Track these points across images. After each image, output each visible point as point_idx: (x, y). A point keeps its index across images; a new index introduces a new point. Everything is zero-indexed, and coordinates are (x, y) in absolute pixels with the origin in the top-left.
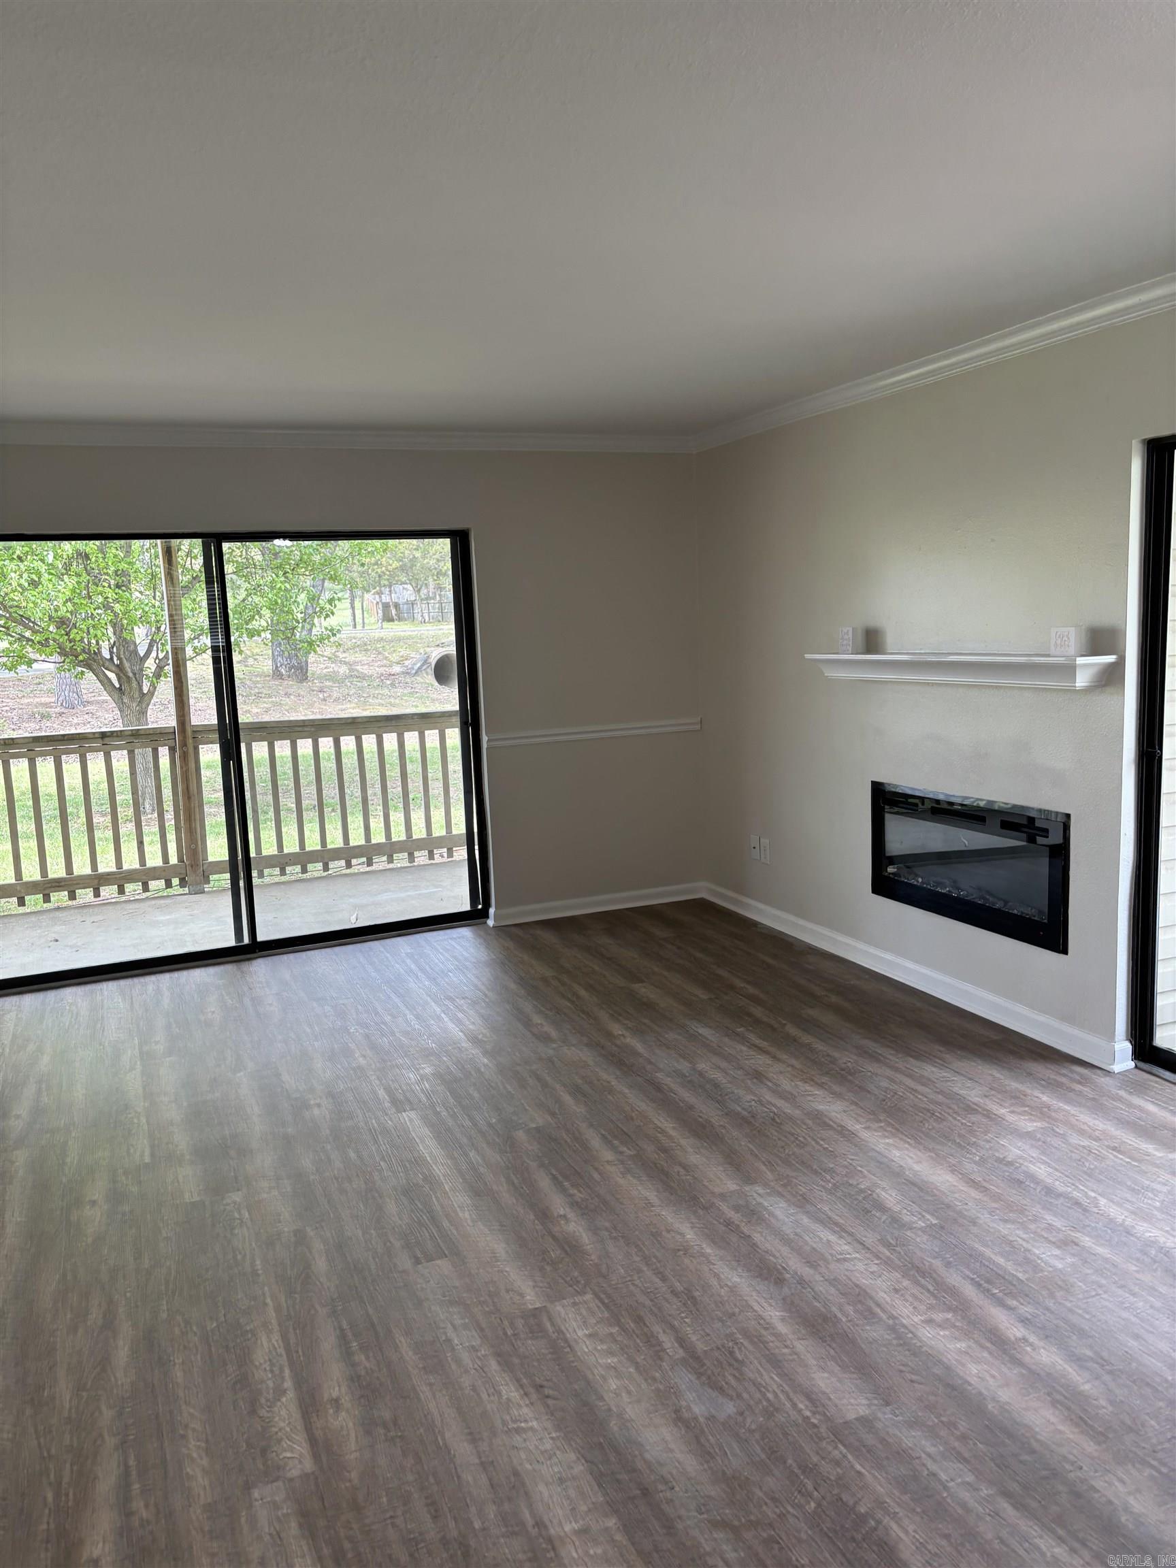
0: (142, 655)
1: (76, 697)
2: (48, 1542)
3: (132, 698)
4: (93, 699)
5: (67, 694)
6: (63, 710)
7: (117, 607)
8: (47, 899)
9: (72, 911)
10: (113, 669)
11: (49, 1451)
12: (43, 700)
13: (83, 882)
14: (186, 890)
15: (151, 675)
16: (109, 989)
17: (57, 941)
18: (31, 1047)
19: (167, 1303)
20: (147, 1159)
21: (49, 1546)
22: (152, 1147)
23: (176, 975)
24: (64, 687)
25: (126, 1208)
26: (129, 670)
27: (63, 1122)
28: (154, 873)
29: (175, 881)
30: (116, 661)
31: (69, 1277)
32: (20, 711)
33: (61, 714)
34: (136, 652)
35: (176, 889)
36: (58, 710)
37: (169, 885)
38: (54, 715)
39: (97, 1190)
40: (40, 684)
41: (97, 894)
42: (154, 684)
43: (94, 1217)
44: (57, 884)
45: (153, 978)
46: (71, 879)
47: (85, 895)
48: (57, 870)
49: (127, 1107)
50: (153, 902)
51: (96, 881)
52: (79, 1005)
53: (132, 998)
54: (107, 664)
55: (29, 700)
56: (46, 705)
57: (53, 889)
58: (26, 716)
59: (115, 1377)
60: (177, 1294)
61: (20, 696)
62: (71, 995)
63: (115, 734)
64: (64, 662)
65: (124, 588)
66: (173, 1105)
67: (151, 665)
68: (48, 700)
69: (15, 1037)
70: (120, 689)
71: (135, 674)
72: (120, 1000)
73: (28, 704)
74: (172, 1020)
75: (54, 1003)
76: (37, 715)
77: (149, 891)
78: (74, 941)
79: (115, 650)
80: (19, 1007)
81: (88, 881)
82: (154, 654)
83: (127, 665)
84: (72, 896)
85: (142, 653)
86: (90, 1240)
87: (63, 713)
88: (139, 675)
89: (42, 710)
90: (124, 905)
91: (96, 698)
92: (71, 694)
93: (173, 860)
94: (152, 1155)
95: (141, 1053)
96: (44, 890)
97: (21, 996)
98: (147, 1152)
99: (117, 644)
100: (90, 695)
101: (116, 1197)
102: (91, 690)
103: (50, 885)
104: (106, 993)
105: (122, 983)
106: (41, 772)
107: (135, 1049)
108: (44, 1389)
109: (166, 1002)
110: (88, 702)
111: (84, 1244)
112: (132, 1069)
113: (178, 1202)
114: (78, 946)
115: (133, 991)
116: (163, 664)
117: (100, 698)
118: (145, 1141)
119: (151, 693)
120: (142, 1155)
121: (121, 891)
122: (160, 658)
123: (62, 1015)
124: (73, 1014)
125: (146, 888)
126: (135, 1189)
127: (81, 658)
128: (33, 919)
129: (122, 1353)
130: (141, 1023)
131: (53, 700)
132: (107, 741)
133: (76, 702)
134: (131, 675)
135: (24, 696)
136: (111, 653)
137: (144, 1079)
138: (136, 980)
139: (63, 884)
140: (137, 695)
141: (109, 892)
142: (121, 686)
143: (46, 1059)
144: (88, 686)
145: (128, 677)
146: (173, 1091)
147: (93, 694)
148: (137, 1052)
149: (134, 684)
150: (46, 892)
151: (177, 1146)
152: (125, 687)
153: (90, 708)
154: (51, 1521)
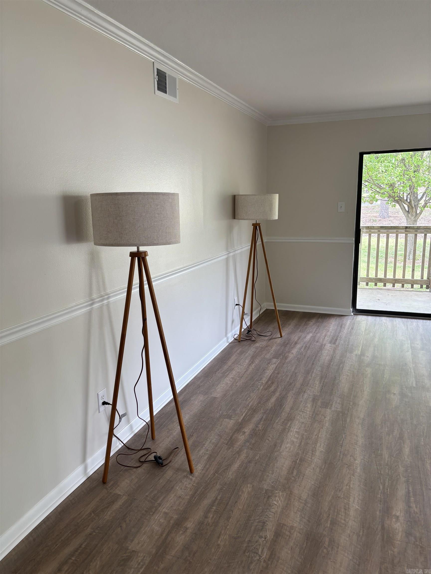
0: (419, 199)
1: (386, 214)
2: (381, 502)
3: (412, 215)
4: (392, 215)
5: (383, 213)
6: (381, 219)
7: (414, 180)
8: (376, 285)
9: (384, 290)
10: (407, 204)
11: (381, 472)
12: (374, 215)
13: (389, 281)
14: (428, 290)
15: (421, 206)
16: (398, 321)
17: (379, 300)
18: (371, 334)
19: (424, 440)
20: (414, 385)
21: (381, 503)
22: (416, 382)
23: (425, 321)
24: (382, 210)
25: (407, 400)
26: (413, 204)
27: (383, 362)
28: (416, 282)
29: (425, 286)
30: (408, 201)
31: (386, 416)
32: (366, 218)
33: (380, 220)
34: (417, 197)
35: (424, 289)
36: (379, 219)
37: (422, 287)
38: (378, 221)
39: (396, 390)
40: (374, 209)
41: (394, 286)
42: (422, 210)
43: (395, 400)
44: (380, 280)
45: (416, 320)
46: (385, 279)
47: (389, 286)
48: (381, 275)
49: (406, 364)
50: (415, 292)
51: (394, 281)
52: (388, 324)
53: (407, 326)
54: (405, 201)
55: (369, 215)
56: (376, 217)
57: (378, 282)
58: (368, 220)
59: (404, 457)
60: (427, 438)
61: (366, 213)
62: (384, 320)
63: (411, 228)
64: (389, 200)
65: (417, 172)
66: (424, 369)
67: (422, 202)
68: (376, 215)
69: (366, 330)
70: (408, 211)
71: (415, 206)
72: (403, 326)
73: (369, 216)
74: (423, 337)
75: (379, 321)
76: (372, 220)
77: (413, 288)
78: (385, 301)
79: (409, 196)
80: (367, 320)
81: (391, 281)
82: (424, 198)
83: (413, 202)
84: (385, 285)
85: (419, 197)
86: (393, 406)
87: (381, 220)
88: (416, 206)
89: (374, 218)
90: (403, 292)
91: (393, 215)
92: (385, 213)
93: (425, 278)
94: (416, 384)
95: (411, 347)
96: (376, 281)
97: (367, 316)
98: (414, 383)
99: (410, 194)
100: (391, 214)
101: (403, 395)
102: (392, 212)
103: (378, 280)
104: (397, 322)
105: (404, 319)
106: (373, 241)
107: (409, 344)
108: (379, 450)
109: (421, 330)
110: (390, 217)
111: (391, 407)
112: (408, 351)
113: (427, 405)
114: (386, 303)
115: (408, 323)
116: (427, 202)
117: (395, 215)
118: (413, 379)
119: (421, 213)
120: (412, 383)
121: (403, 286)
122: (426, 200)
123: (382, 326)
124: (385, 326)
125: (412, 287)
126: (410, 395)
127: (396, 199)
128: (370, 291)
129: (406, 451)
130: (411, 336)
131: (378, 215)
132: (407, 230)
133: (386, 216)
134: (414, 206)
135: (368, 213)
136: (407, 197)
137: (413, 356)
138: (409, 320)
139: (382, 280)
140: (414, 214)
141: (398, 286)
142: (409, 210)
143: (376, 340)
144: (391, 211)
145: (412, 207)
146: (424, 364)
147: (392, 214)
148: (409, 345)
149: (414, 210)
150: (376, 282)
151: (426, 384)
152: (410, 211)
153: (391, 219)
154: (382, 495)
